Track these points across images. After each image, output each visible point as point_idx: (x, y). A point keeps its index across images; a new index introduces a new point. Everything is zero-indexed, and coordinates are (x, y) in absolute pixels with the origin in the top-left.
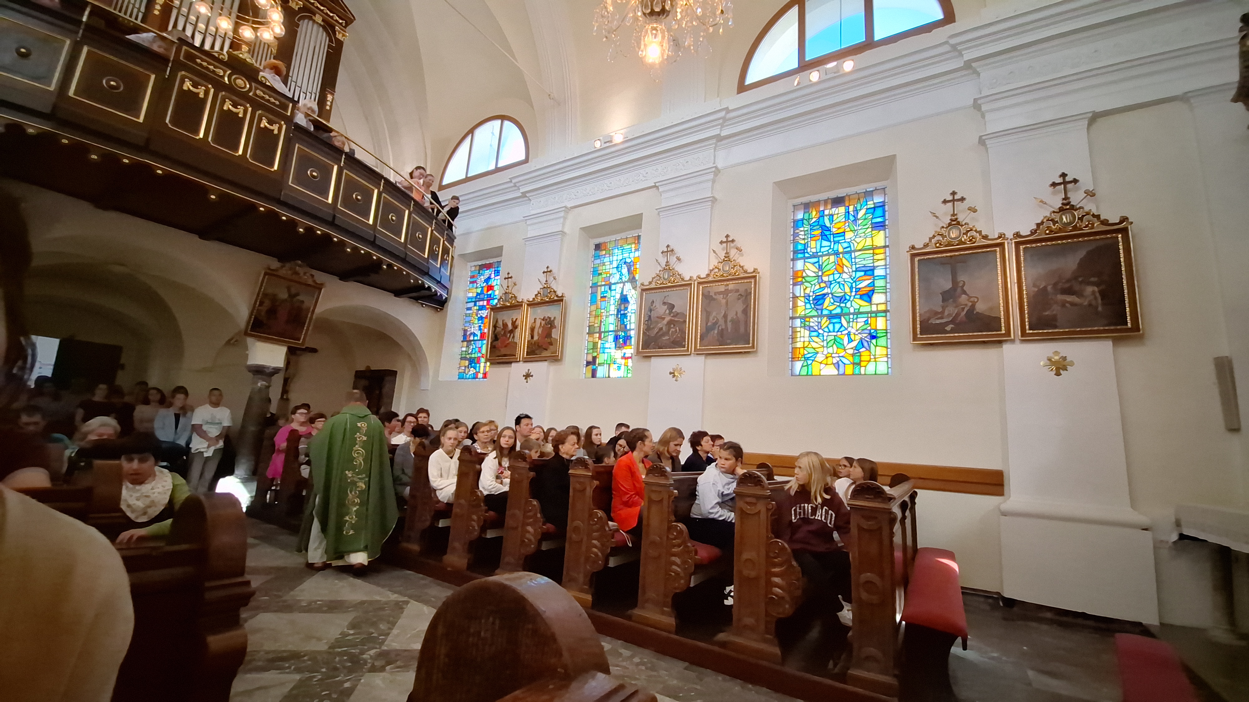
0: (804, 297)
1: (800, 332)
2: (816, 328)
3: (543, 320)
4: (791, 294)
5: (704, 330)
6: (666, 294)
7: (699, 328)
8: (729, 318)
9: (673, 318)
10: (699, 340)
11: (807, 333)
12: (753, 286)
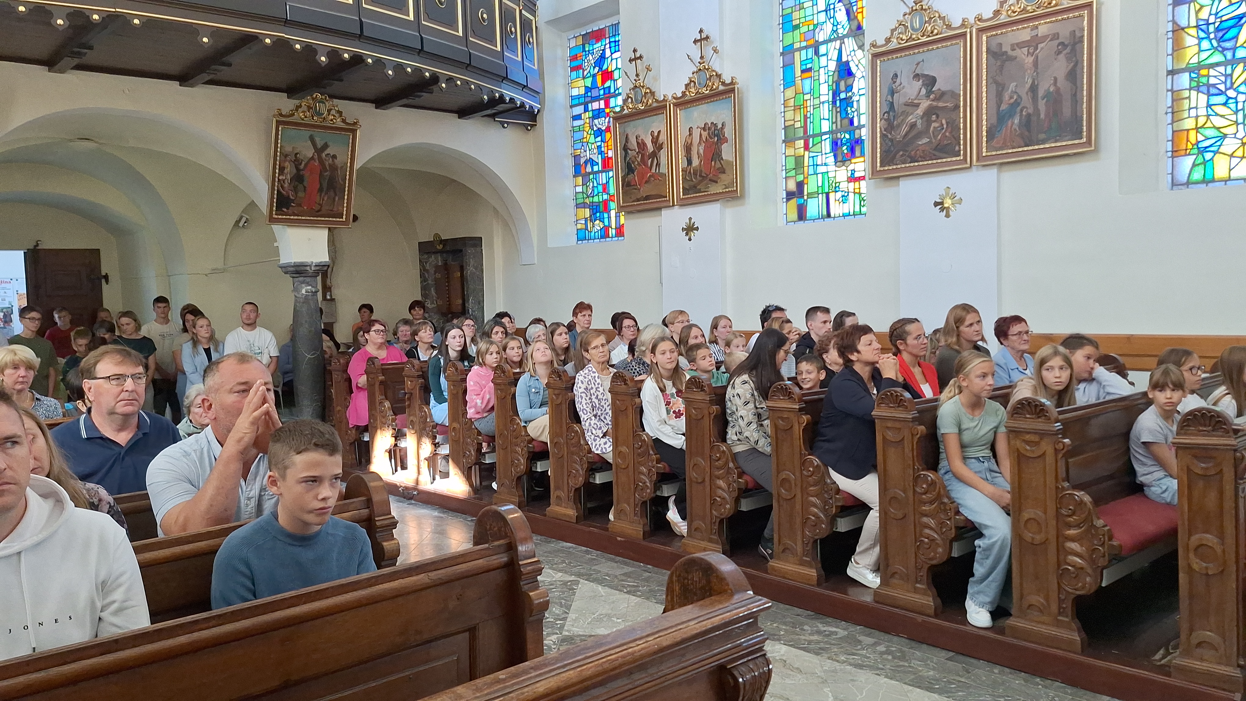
0: (1198, 27)
1: (1189, 98)
2: (1222, 87)
3: (704, 129)
4: (1171, 24)
5: (994, 120)
6: (919, 58)
7: (984, 117)
8: (1041, 93)
9: (935, 103)
10: (985, 139)
11: (1203, 98)
12: (1085, 22)
